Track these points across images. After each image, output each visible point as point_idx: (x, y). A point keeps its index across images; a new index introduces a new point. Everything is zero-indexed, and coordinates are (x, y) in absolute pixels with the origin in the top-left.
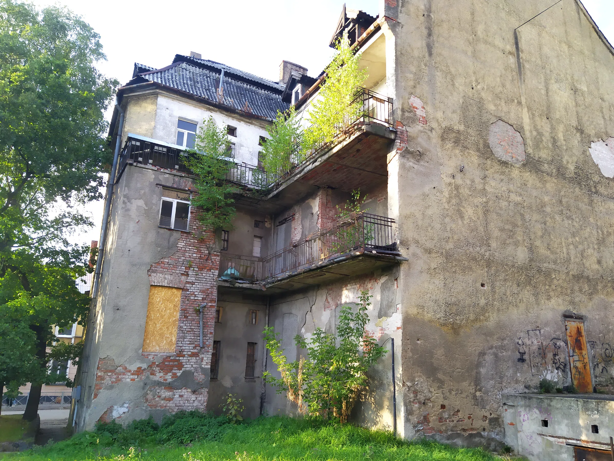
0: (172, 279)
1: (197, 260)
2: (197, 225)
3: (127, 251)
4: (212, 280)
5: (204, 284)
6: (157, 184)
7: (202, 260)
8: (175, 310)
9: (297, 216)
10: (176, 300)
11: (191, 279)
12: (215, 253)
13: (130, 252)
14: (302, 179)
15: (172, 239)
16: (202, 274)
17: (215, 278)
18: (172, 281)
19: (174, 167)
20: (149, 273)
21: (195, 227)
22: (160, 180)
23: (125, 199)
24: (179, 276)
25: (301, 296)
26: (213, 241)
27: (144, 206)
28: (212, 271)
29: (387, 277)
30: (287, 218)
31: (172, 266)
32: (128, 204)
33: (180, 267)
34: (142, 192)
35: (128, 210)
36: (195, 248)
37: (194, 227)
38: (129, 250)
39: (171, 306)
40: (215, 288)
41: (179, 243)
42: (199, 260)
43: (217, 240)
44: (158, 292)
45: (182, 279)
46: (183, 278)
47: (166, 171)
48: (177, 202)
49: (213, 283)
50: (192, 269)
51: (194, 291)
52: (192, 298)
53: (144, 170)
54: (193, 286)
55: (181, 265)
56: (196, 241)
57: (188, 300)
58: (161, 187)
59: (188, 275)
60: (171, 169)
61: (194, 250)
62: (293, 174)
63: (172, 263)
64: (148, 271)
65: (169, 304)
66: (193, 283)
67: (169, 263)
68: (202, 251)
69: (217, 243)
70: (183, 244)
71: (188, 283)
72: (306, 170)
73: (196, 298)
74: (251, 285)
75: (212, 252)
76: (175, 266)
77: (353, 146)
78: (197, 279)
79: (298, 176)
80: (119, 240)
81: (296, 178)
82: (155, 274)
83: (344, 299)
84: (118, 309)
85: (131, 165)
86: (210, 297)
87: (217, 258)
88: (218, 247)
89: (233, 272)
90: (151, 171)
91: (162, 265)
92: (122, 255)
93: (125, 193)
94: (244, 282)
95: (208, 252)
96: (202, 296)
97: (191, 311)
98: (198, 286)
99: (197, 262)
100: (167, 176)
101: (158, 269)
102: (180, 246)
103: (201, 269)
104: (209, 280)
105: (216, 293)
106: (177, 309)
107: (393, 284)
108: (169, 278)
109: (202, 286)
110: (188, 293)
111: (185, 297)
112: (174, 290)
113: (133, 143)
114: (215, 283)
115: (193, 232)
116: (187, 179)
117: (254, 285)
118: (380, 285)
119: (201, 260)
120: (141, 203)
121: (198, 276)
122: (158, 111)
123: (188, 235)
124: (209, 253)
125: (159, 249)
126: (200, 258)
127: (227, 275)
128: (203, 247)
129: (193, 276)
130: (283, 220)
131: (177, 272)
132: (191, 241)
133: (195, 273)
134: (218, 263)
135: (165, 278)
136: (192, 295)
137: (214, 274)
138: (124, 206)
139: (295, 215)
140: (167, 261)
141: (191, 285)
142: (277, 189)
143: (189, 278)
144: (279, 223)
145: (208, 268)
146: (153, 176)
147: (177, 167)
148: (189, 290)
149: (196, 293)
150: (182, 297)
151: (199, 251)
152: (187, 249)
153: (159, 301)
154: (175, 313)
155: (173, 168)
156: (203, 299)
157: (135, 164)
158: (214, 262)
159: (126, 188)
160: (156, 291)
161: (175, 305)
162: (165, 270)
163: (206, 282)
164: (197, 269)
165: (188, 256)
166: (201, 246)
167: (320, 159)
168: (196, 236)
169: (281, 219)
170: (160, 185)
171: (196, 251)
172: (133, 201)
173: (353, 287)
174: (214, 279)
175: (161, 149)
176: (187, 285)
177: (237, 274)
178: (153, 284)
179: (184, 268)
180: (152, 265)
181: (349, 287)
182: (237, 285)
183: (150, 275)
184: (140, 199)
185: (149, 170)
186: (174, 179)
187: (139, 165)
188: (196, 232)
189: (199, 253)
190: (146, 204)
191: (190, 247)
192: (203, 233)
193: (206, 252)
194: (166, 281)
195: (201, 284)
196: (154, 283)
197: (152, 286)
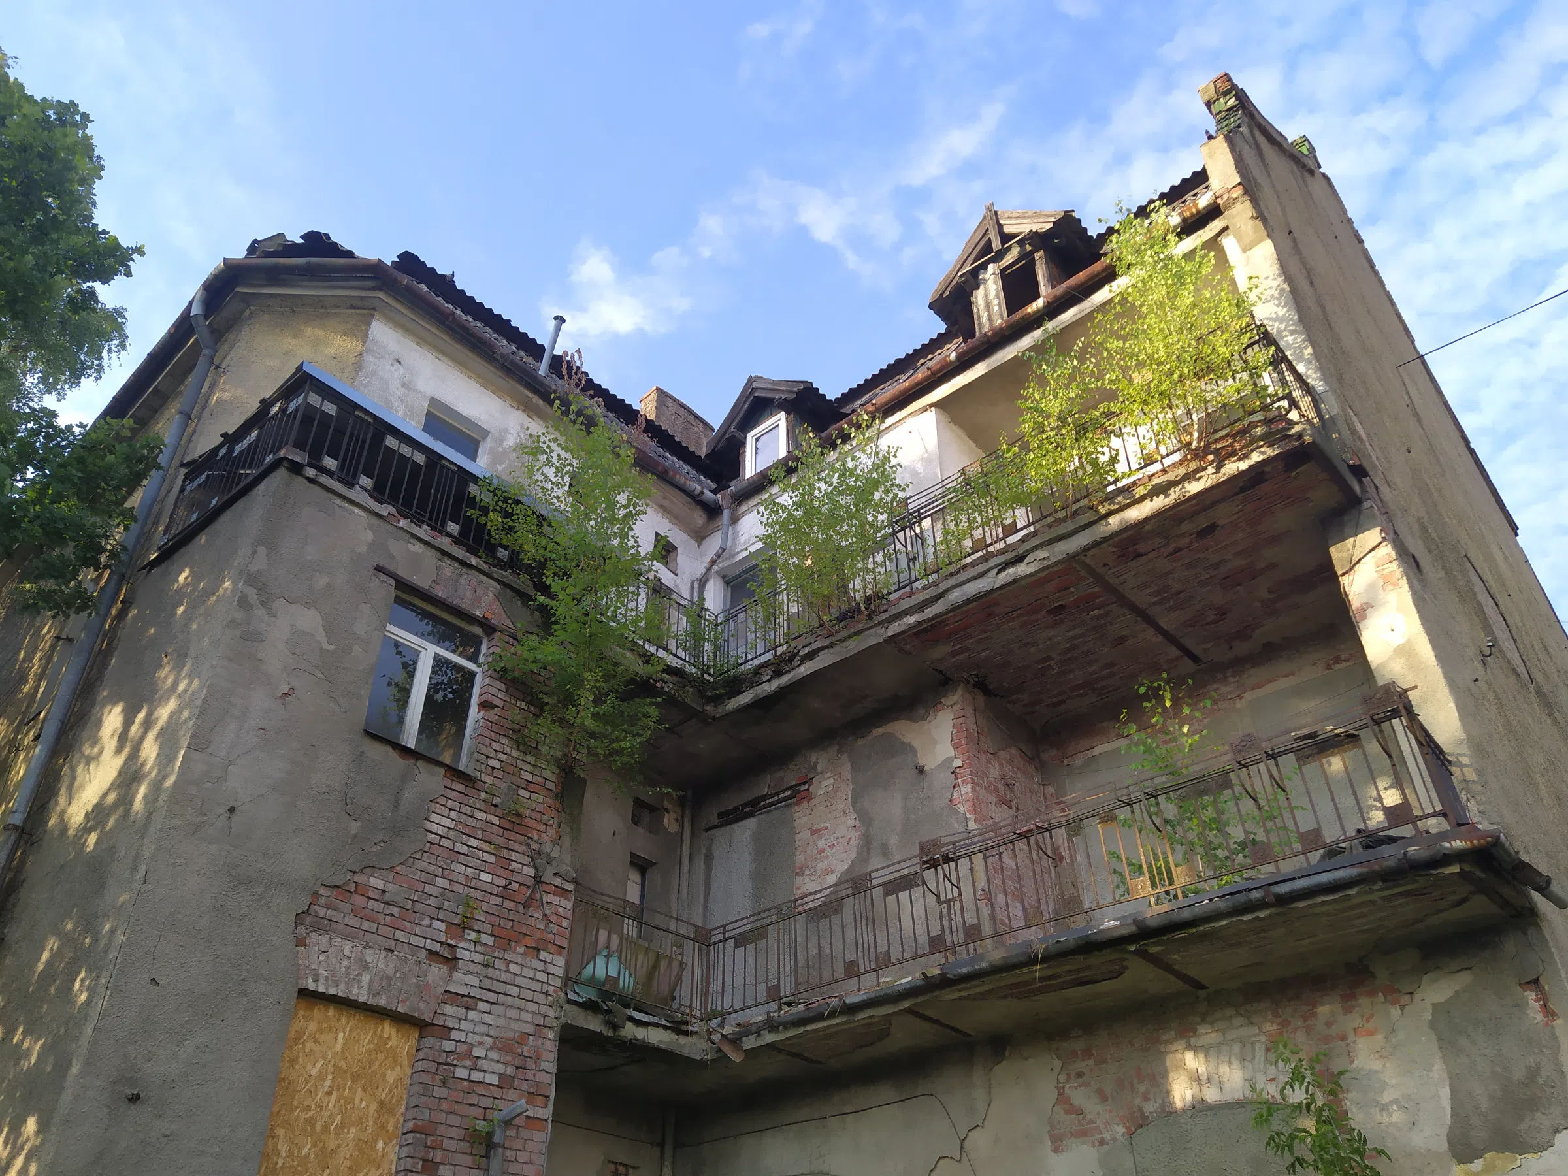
0: (390, 971)
1: (493, 899)
2: (503, 757)
3: (222, 810)
4: (541, 998)
5: (513, 1013)
6: (378, 569)
7: (511, 905)
8: (383, 1127)
9: (823, 786)
10: (391, 1076)
11: (463, 982)
12: (558, 881)
13: (235, 818)
14: (917, 634)
15: (410, 794)
16: (508, 963)
17: (551, 989)
18: (389, 979)
19: (443, 525)
20: (301, 930)
21: (497, 764)
22: (392, 557)
23: (251, 592)
24: (418, 962)
25: (886, 1092)
26: (552, 832)
27: (321, 636)
28: (543, 955)
29: (1465, 978)
30: (764, 798)
31: (395, 911)
32: (260, 612)
33: (427, 921)
34: (322, 581)
35: (253, 637)
36: (490, 848)
37: (492, 763)
38: (232, 810)
39: (364, 1104)
40: (551, 1035)
41: (434, 817)
42: (499, 900)
43: (566, 828)
44: (321, 1030)
45: (430, 978)
46: (436, 972)
47: (416, 530)
48: (436, 657)
49: (543, 1009)
50: (472, 935)
51: (471, 1038)
52: (461, 1073)
53: (339, 502)
54: (472, 1015)
55: (433, 912)
56: (496, 821)
57: (444, 1082)
58: (393, 582)
59: (452, 962)
60: (433, 528)
61: (487, 857)
62: (884, 616)
63: (399, 899)
64: (299, 919)
65: (359, 1093)
66: (468, 1002)
67: (387, 897)
68: (514, 865)
69: (567, 841)
70: (448, 822)
71: (451, 997)
72: (956, 596)
73: (476, 1076)
74: (674, 1036)
75: (547, 877)
76: (408, 912)
77: (1213, 504)
78: (487, 983)
79: (911, 620)
80: (196, 755)
81: (894, 629)
82: (324, 939)
83: (1181, 1092)
84: (134, 1098)
85: (296, 469)
86: (530, 1076)
87: (564, 903)
88: (568, 858)
89: (613, 972)
90: (362, 513)
91: (359, 900)
92: (198, 827)
93: (254, 568)
94: (652, 1019)
95: (532, 872)
96: (500, 1068)
97: (451, 1137)
98: (487, 1018)
99: (494, 910)
100: (418, 548)
101: (338, 917)
102: (435, 828)
103: (504, 940)
104: (528, 995)
105: (553, 1056)
106: (390, 1128)
107: (1521, 1006)
108: (381, 965)
109: (502, 1022)
110: (448, 1045)
111: (432, 1067)
112: (388, 1029)
113: (314, 399)
114: (551, 1013)
115: (489, 779)
116: (484, 578)
117: (683, 1040)
118: (1428, 1016)
119: (507, 904)
120: (309, 620)
121: (490, 972)
122: (368, 358)
123: (470, 791)
124: (538, 880)
125: (354, 827)
126: (505, 892)
127: (592, 981)
128: (516, 846)
129: (472, 967)
130: (745, 805)
131: (415, 940)
132: (478, 814)
133: (479, 958)
134: (565, 923)
135: (364, 966)
136: (461, 1056)
137: (551, 969)
138: (239, 615)
139: (809, 781)
140: (380, 884)
141: (461, 1012)
142: (778, 673)
143: (457, 975)
144: (720, 815)
145: (529, 941)
146: (369, 536)
147: (453, 528)
148: (454, 1035)
149: (478, 1052)
150: (420, 1065)
151: (504, 863)
152: (460, 847)
153: (321, 1077)
154: (380, 1145)
155: (440, 529)
156: (505, 1082)
157: (311, 472)
158: (553, 918)
159: (262, 550)
160: (313, 1026)
161: (382, 1103)
162: (366, 925)
163: (518, 1002)
164: (490, 941)
165: (461, 879)
166: (512, 845)
167: (1041, 554)
168: (496, 801)
169: (733, 800)
170: (390, 575)
171: (492, 859)
172: (279, 605)
173: (1230, 1035)
174: (547, 994)
175: (406, 450)
176: (449, 1009)
177: (627, 983)
178: (311, 986)
179: (442, 926)
180: (316, 895)
181: (1208, 1035)
182: (630, 1031)
183: (301, 942)
184: (307, 605)
185: (357, 510)
186: (439, 568)
187: (325, 479)
188: (497, 783)
189: (500, 872)
190: (329, 629)
191: (473, 842)
192: (522, 792)
193: (526, 870)
194: (366, 978)
195: (501, 1009)
196: (316, 981)
197: (304, 993)
